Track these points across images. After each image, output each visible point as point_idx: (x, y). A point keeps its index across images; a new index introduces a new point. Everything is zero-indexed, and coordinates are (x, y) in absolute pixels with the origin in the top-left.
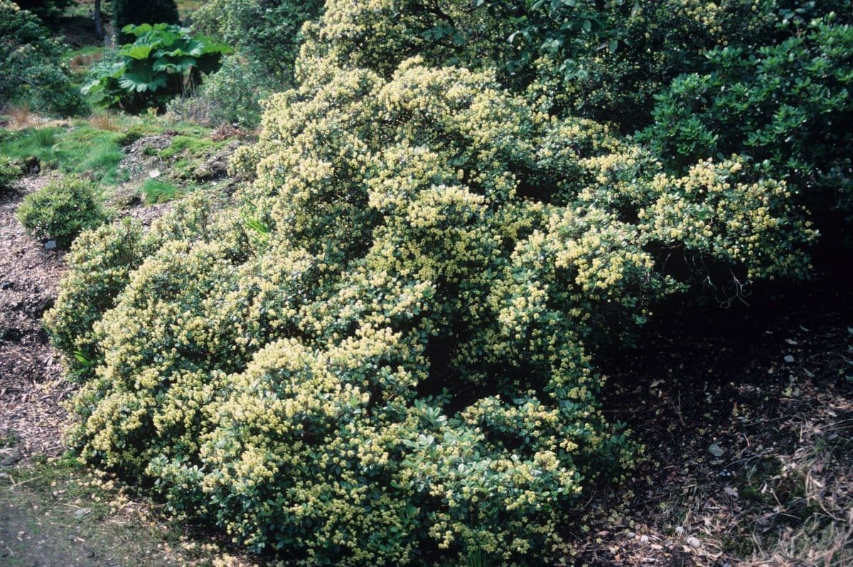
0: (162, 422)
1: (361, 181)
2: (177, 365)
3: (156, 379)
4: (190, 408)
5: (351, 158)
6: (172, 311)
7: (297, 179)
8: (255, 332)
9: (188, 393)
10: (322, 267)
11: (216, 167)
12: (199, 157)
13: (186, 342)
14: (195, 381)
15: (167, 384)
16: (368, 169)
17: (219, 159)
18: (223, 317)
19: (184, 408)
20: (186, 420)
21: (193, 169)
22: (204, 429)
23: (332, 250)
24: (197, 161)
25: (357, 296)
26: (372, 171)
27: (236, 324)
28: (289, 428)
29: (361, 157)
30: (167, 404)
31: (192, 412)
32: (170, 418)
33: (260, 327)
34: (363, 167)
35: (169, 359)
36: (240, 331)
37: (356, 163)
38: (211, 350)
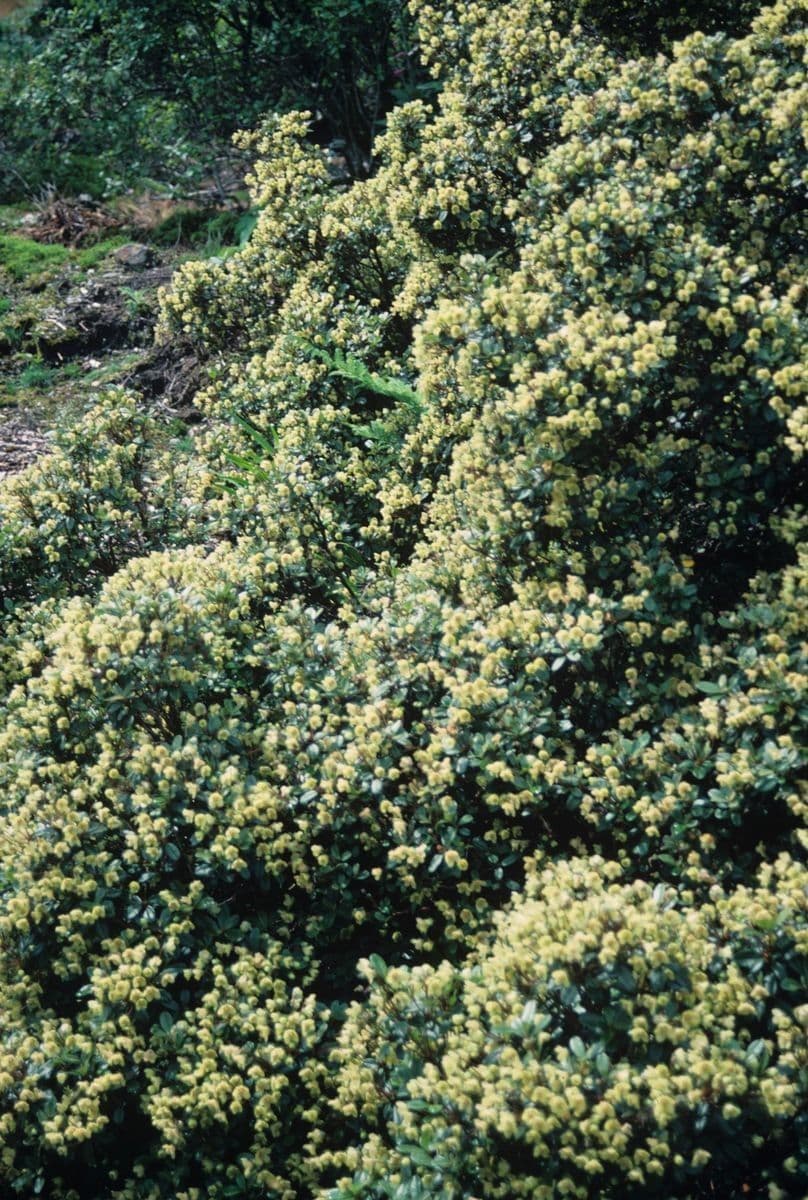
0: (177, 1113)
1: (743, 373)
2: (202, 932)
3: (153, 980)
4: (269, 1071)
5: (713, 306)
6: (185, 768)
7: (555, 374)
8: (443, 830)
9: (253, 1020)
10: (638, 632)
11: (94, 316)
12: (38, 289)
13: (237, 864)
14: (266, 980)
15: (184, 995)
16: (767, 337)
17: (100, 297)
18: (342, 785)
19: (255, 1070)
20: (260, 1107)
21: (28, 324)
22: (316, 1134)
23: (664, 581)
24: (33, 300)
25: (770, 722)
26: (778, 342)
27: (385, 805)
28: (666, 1161)
29: (743, 302)
30: (194, 1059)
31: (277, 1082)
32: (205, 1100)
33: (461, 812)
34: (754, 332)
35: (181, 915)
36: (399, 825)
37: (729, 320)
38: (302, 880)
